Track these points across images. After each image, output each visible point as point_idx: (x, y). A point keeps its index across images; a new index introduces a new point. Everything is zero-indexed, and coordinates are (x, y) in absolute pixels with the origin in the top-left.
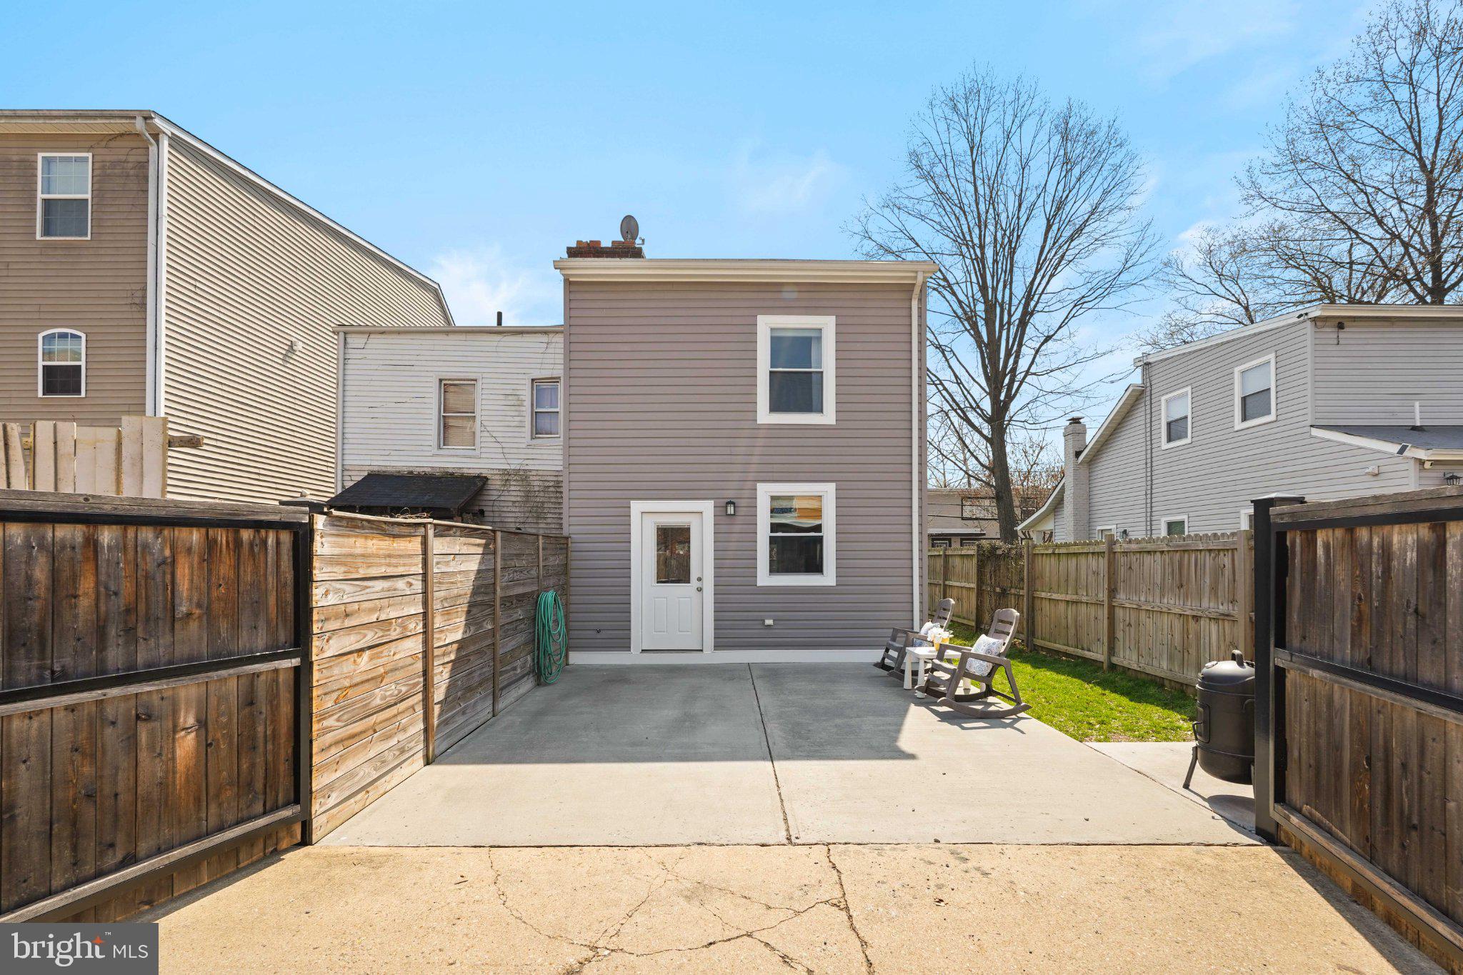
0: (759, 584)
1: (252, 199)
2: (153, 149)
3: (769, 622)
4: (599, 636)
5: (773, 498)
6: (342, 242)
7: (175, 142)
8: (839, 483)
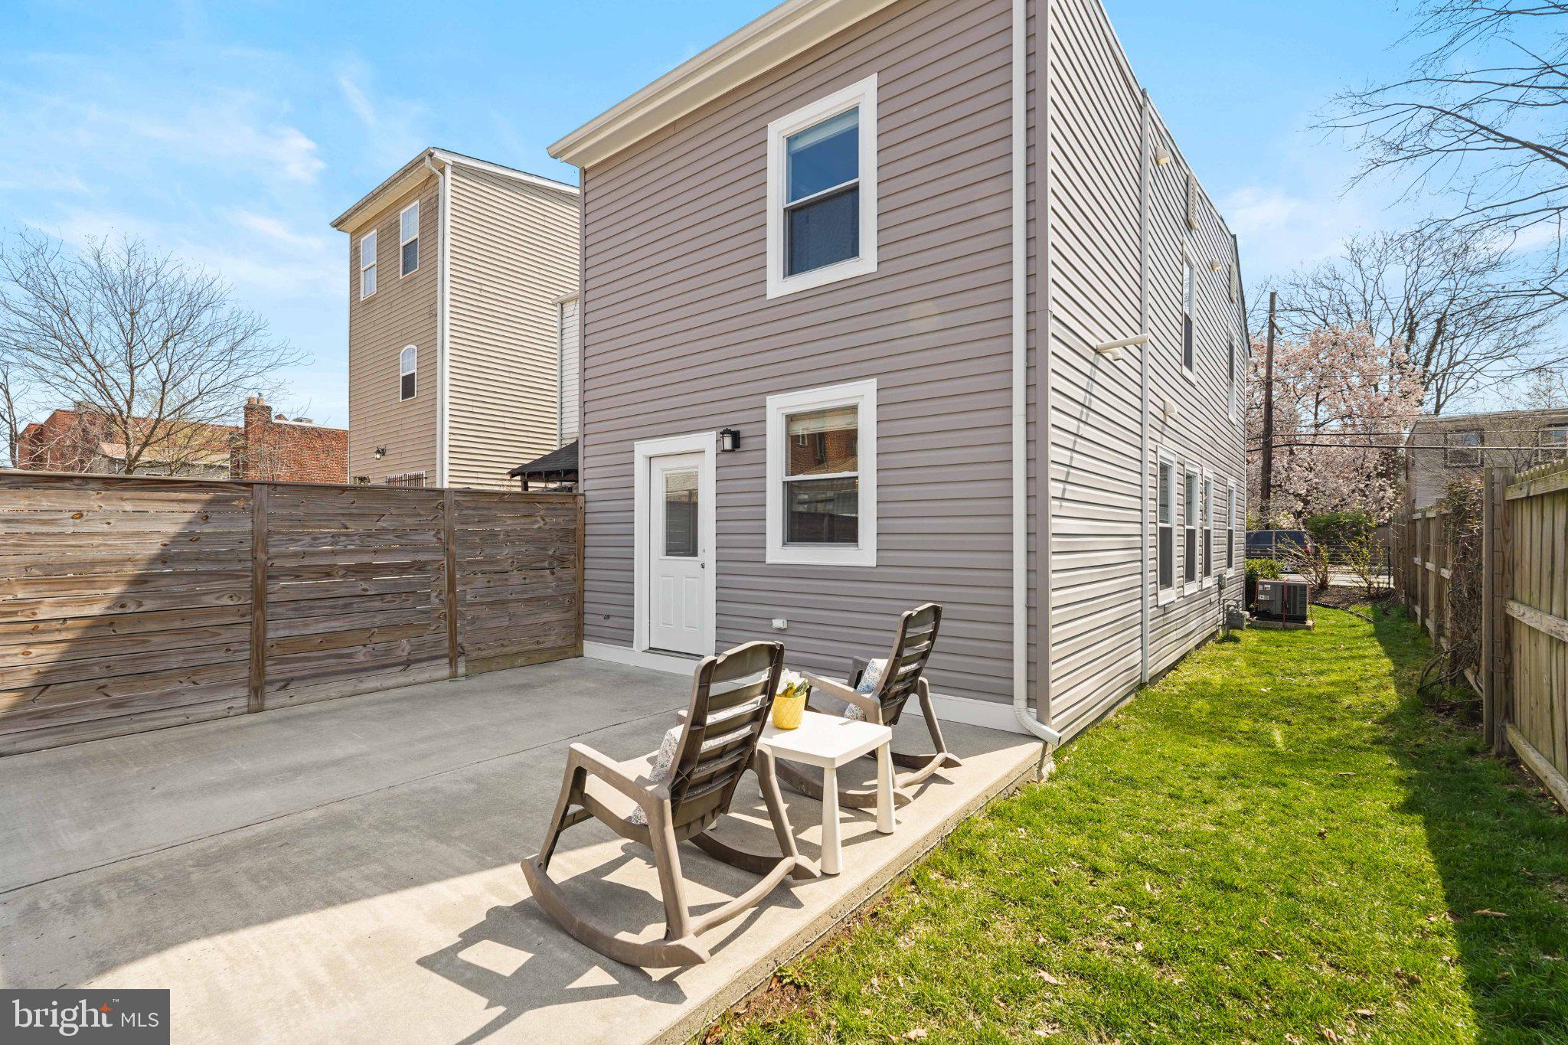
0: (769, 561)
1: (501, 190)
2: (441, 179)
3: (778, 623)
4: (607, 623)
5: (791, 419)
6: (548, 198)
7: (457, 168)
8: (880, 377)
